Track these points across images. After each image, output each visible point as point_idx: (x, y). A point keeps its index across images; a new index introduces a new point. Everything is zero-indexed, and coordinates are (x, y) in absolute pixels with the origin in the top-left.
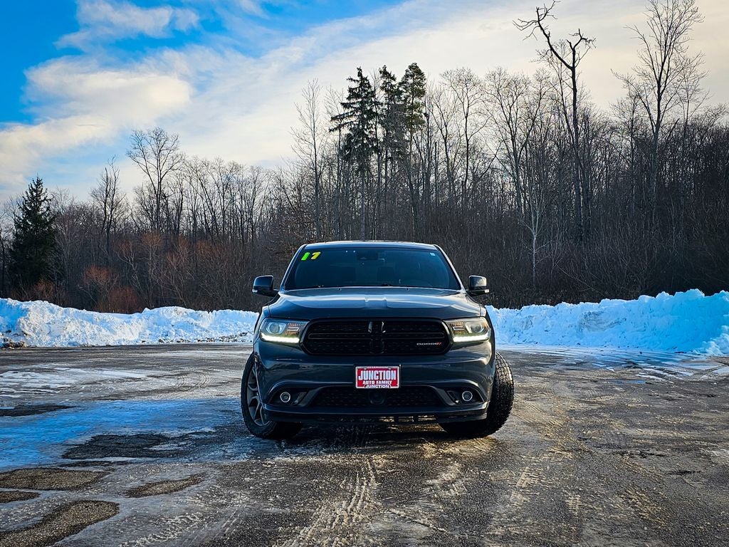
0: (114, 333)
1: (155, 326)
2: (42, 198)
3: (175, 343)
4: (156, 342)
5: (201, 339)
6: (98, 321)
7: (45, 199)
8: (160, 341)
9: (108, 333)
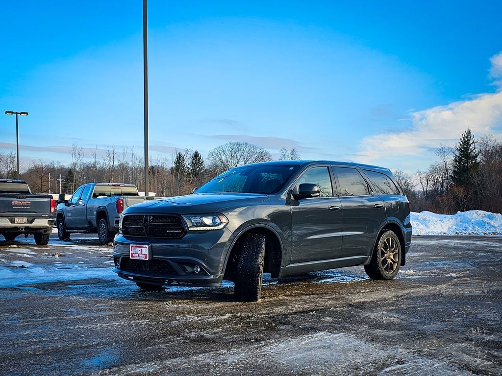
0: (428, 227)
1: (460, 223)
2: (471, 142)
3: (467, 235)
4: (454, 234)
5: (487, 232)
6: (421, 219)
7: (473, 142)
8: (457, 233)
9: (424, 227)
